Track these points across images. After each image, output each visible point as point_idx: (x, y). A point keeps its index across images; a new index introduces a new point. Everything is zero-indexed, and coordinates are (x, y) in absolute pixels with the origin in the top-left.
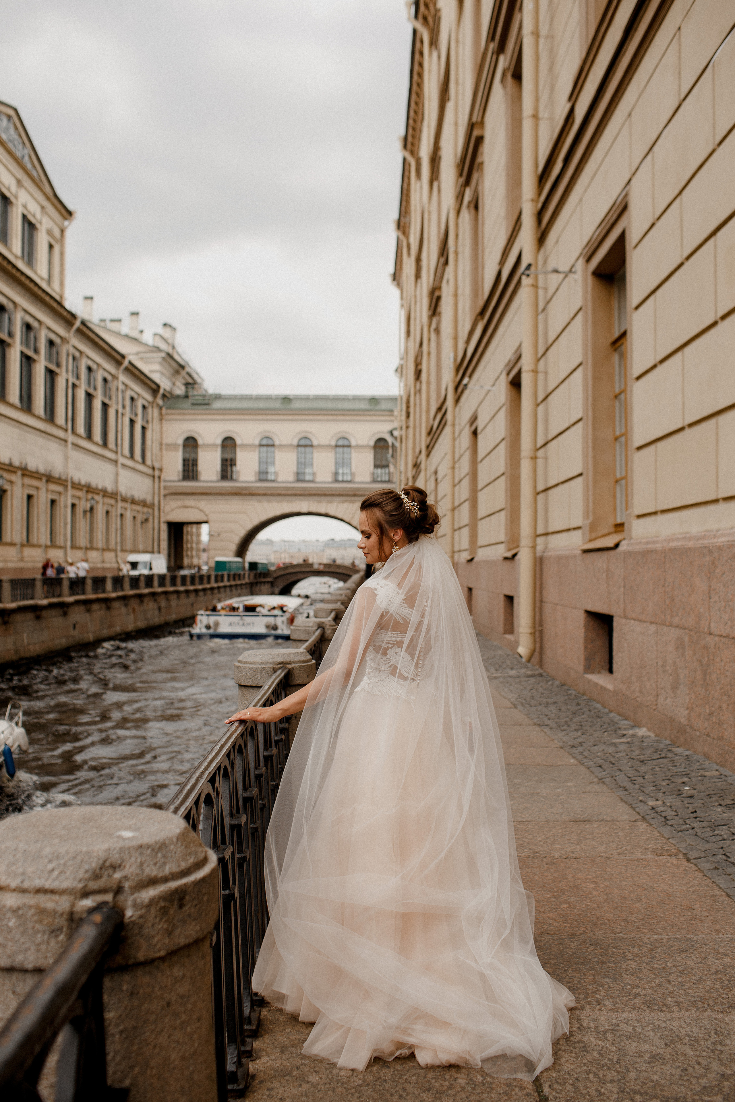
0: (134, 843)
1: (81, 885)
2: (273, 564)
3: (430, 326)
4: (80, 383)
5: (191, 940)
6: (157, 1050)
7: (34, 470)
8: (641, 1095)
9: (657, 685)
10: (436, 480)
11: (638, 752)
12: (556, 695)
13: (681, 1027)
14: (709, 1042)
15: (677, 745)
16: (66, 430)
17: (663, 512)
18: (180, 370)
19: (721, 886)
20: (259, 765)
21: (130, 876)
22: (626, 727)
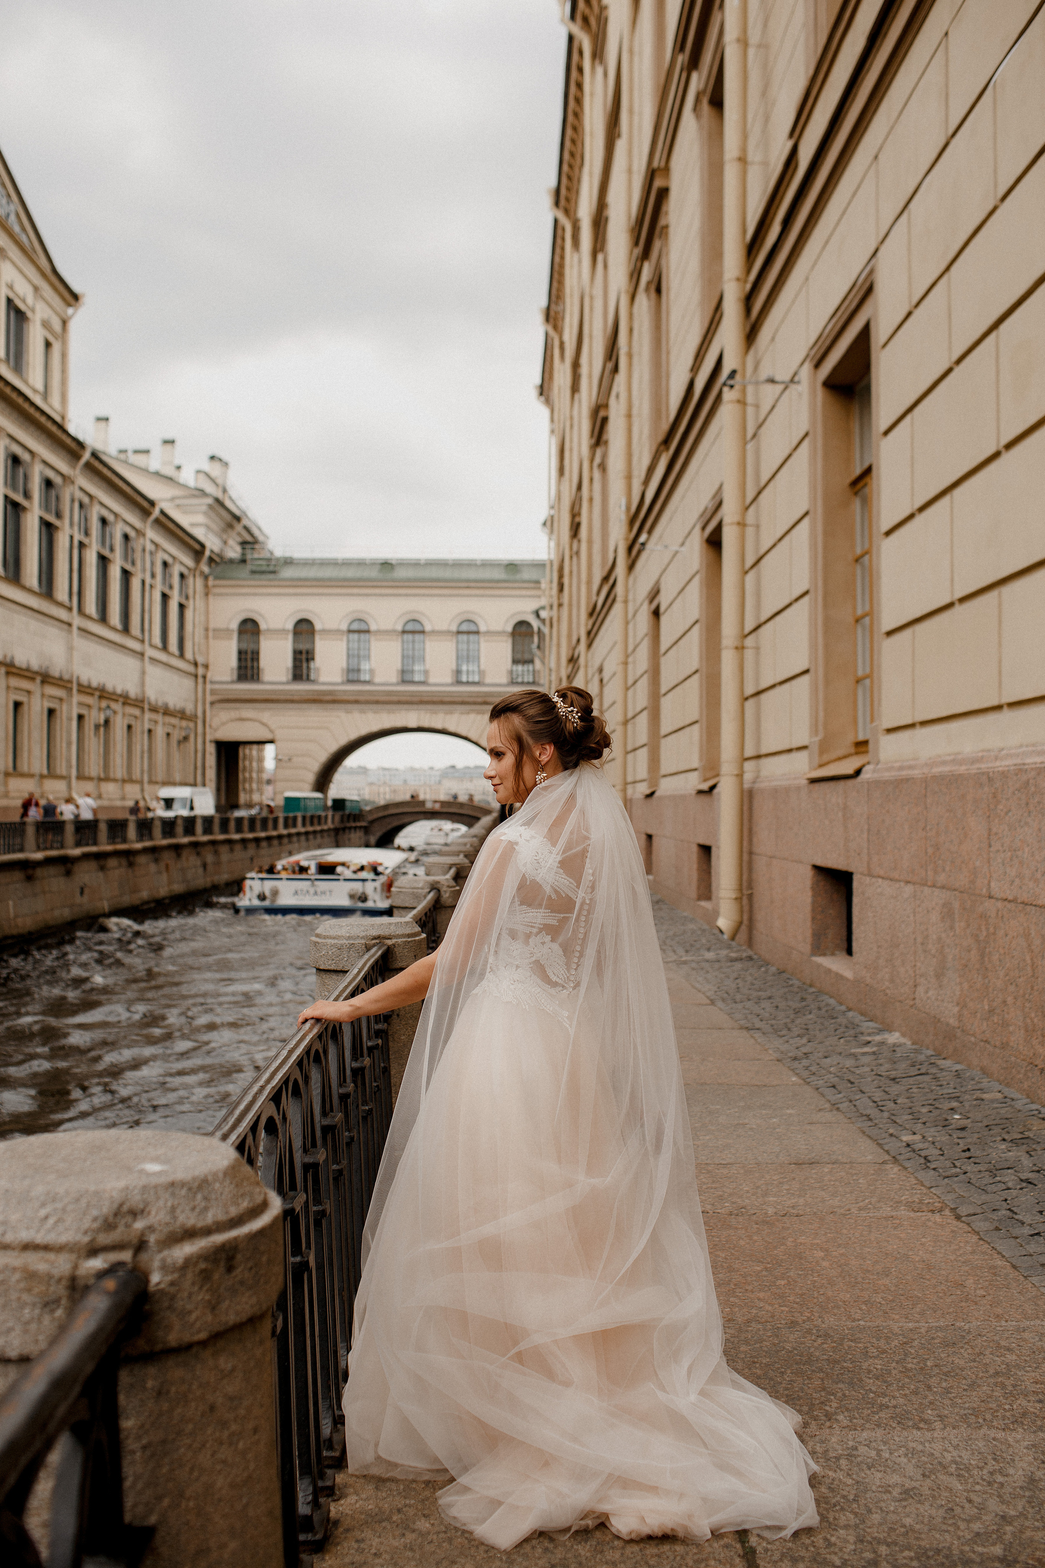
0: (163, 1180)
1: (86, 1239)
2: (367, 803)
3: (592, 460)
4: (91, 541)
5: (244, 1317)
6: (196, 1474)
7: (24, 666)
8: (888, 1545)
9: (915, 972)
10: (601, 681)
11: (887, 1066)
12: (772, 986)
13: (945, 1450)
14: (985, 1472)
15: (943, 1056)
16: (70, 609)
17: (924, 723)
18: (235, 523)
19: (1004, 1253)
20: (345, 1081)
21: (156, 1226)
22: (870, 1031)
